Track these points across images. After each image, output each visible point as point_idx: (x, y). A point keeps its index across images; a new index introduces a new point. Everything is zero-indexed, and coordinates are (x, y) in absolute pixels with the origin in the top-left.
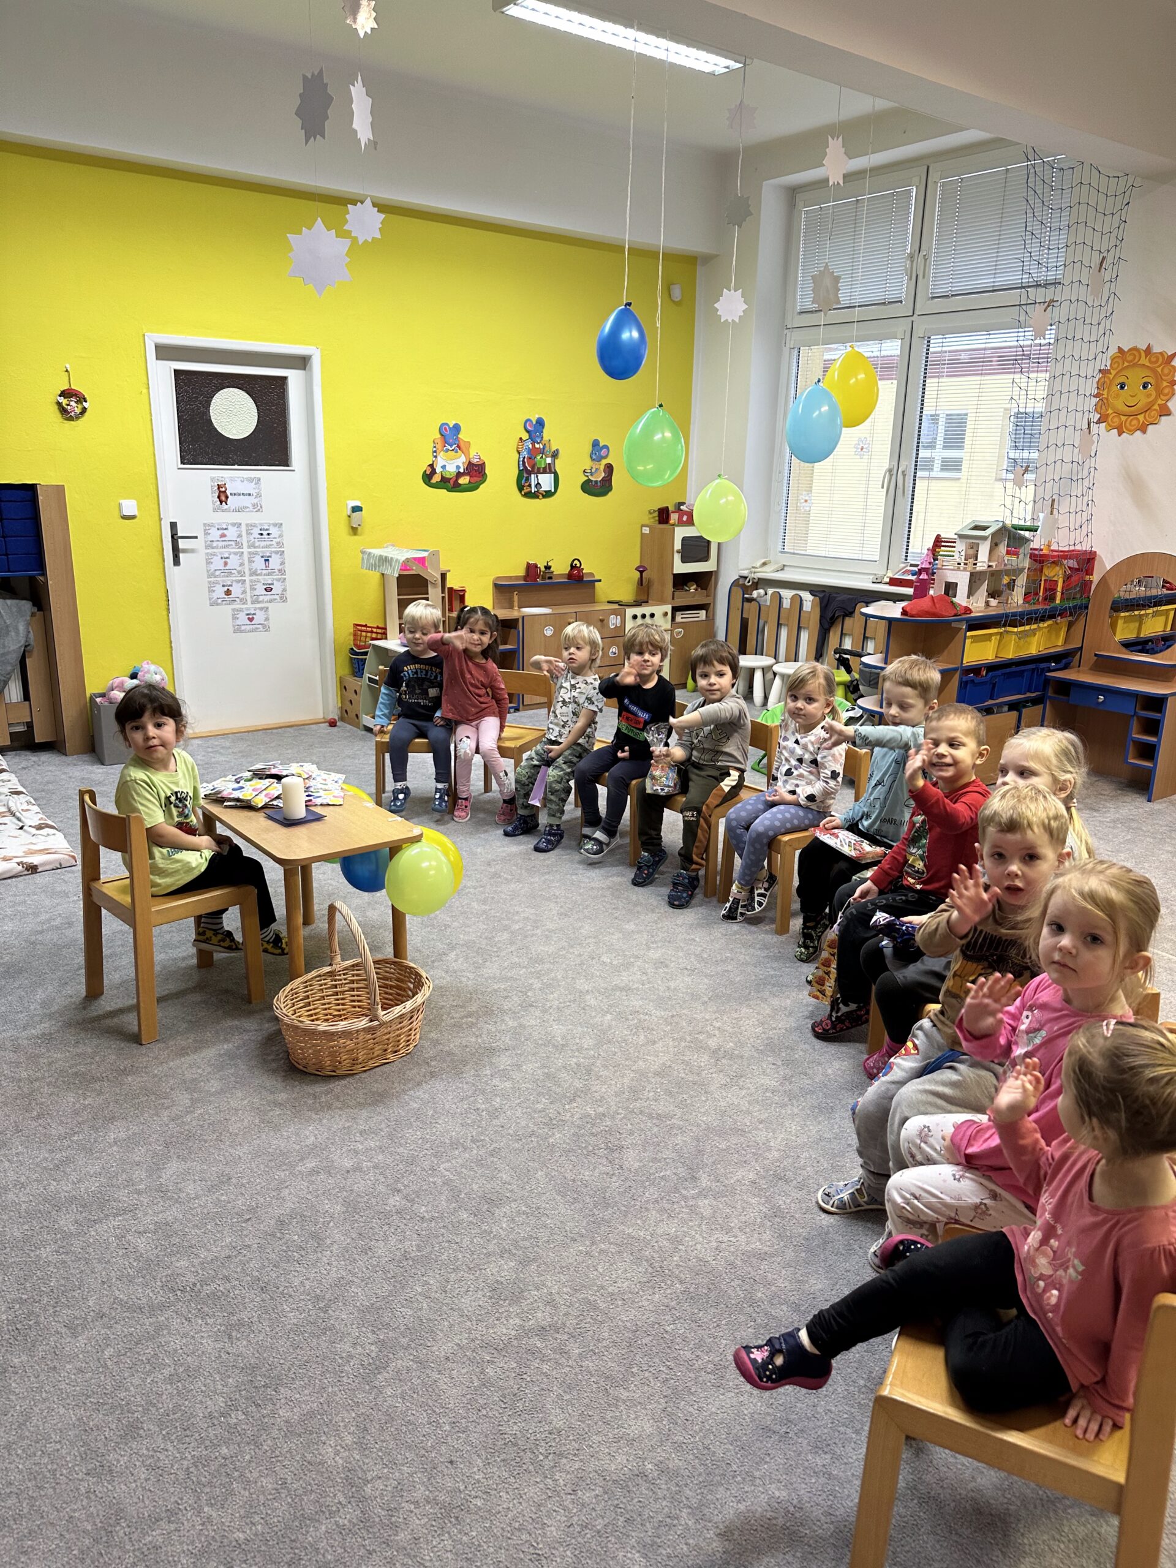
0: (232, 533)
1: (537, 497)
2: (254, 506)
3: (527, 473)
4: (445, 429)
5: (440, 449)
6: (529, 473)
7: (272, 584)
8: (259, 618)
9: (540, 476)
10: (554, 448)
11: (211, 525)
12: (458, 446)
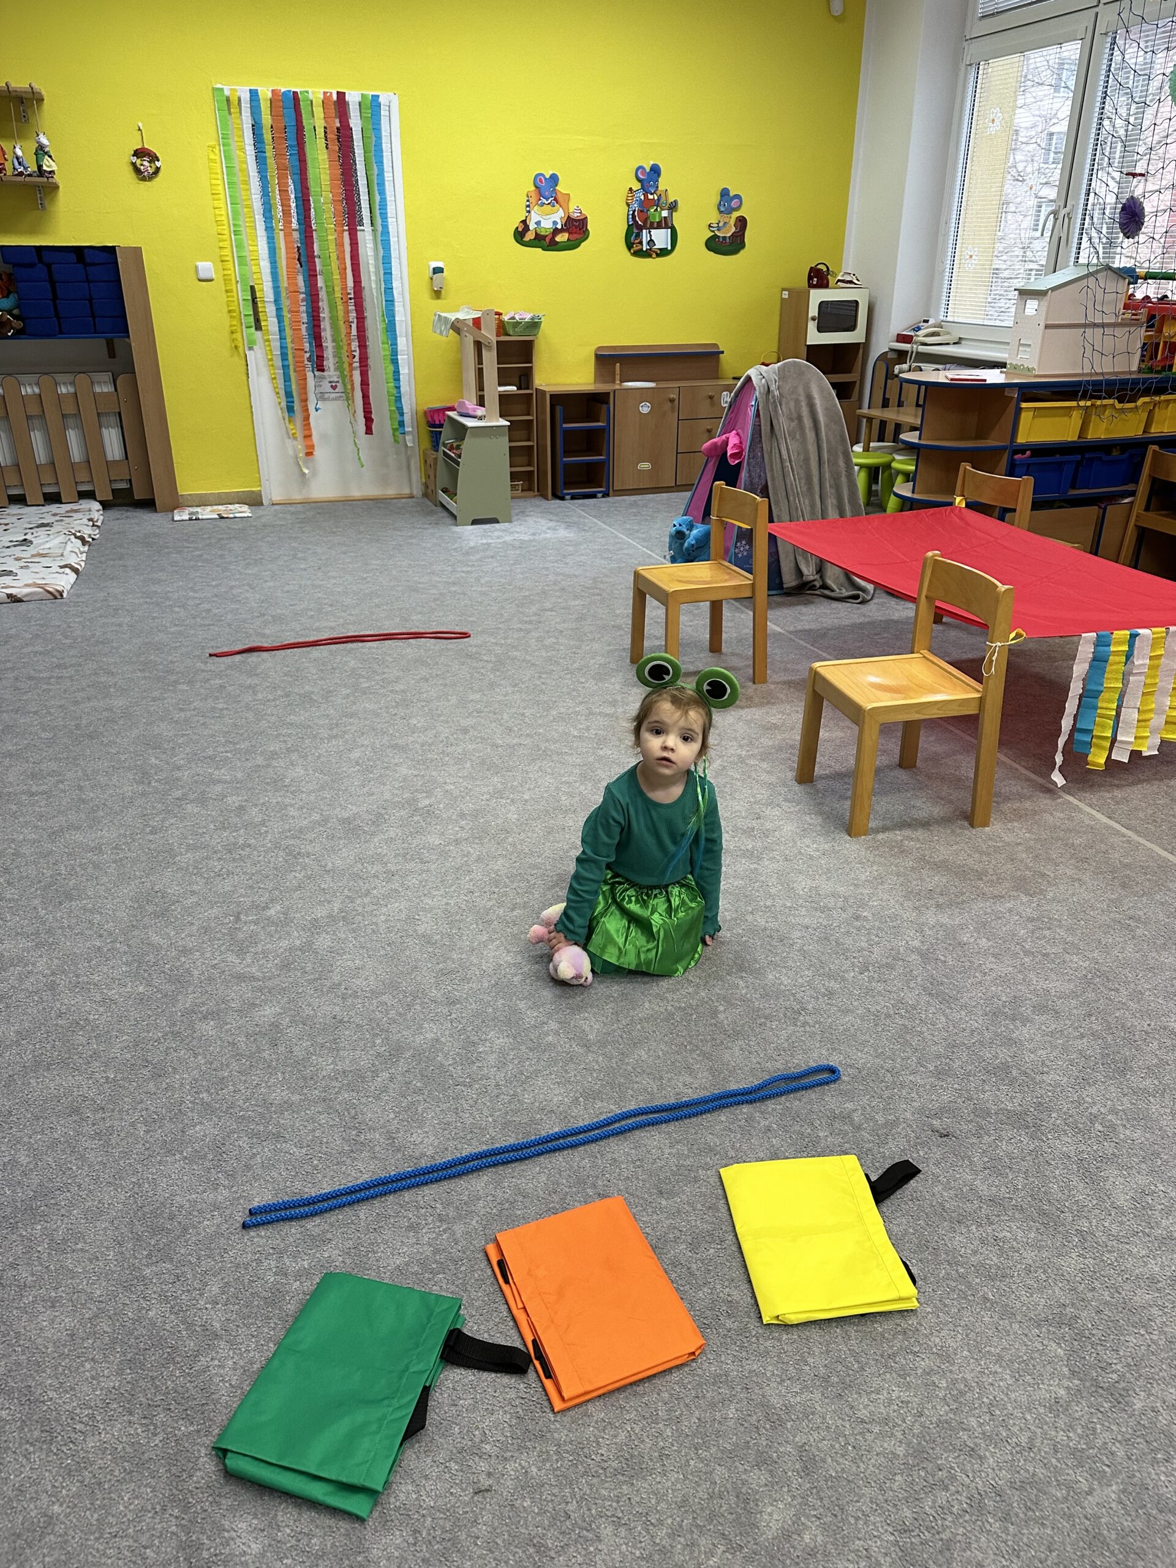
1: (650, 256)
3: (637, 229)
4: (540, 180)
5: (534, 204)
6: (640, 229)
9: (653, 232)
10: (671, 199)
12: (555, 199)
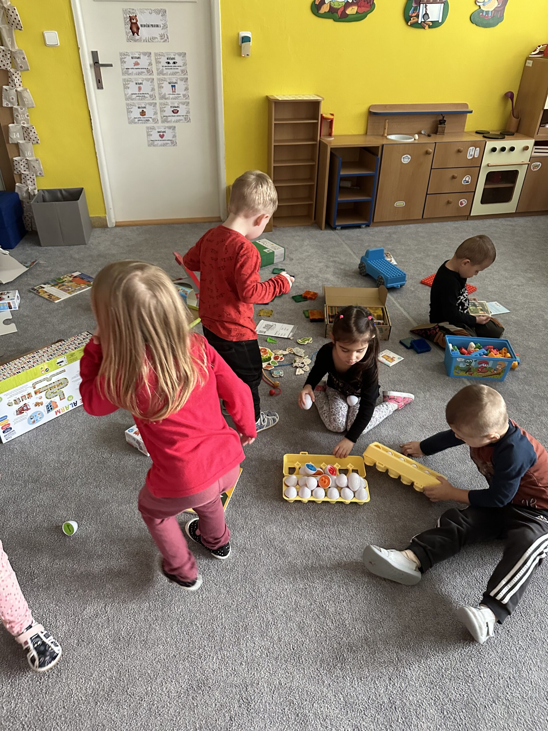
0: (144, 62)
1: (424, 28)
2: (162, 36)
7: (178, 107)
8: (168, 135)
9: (429, 5)
11: (126, 54)
